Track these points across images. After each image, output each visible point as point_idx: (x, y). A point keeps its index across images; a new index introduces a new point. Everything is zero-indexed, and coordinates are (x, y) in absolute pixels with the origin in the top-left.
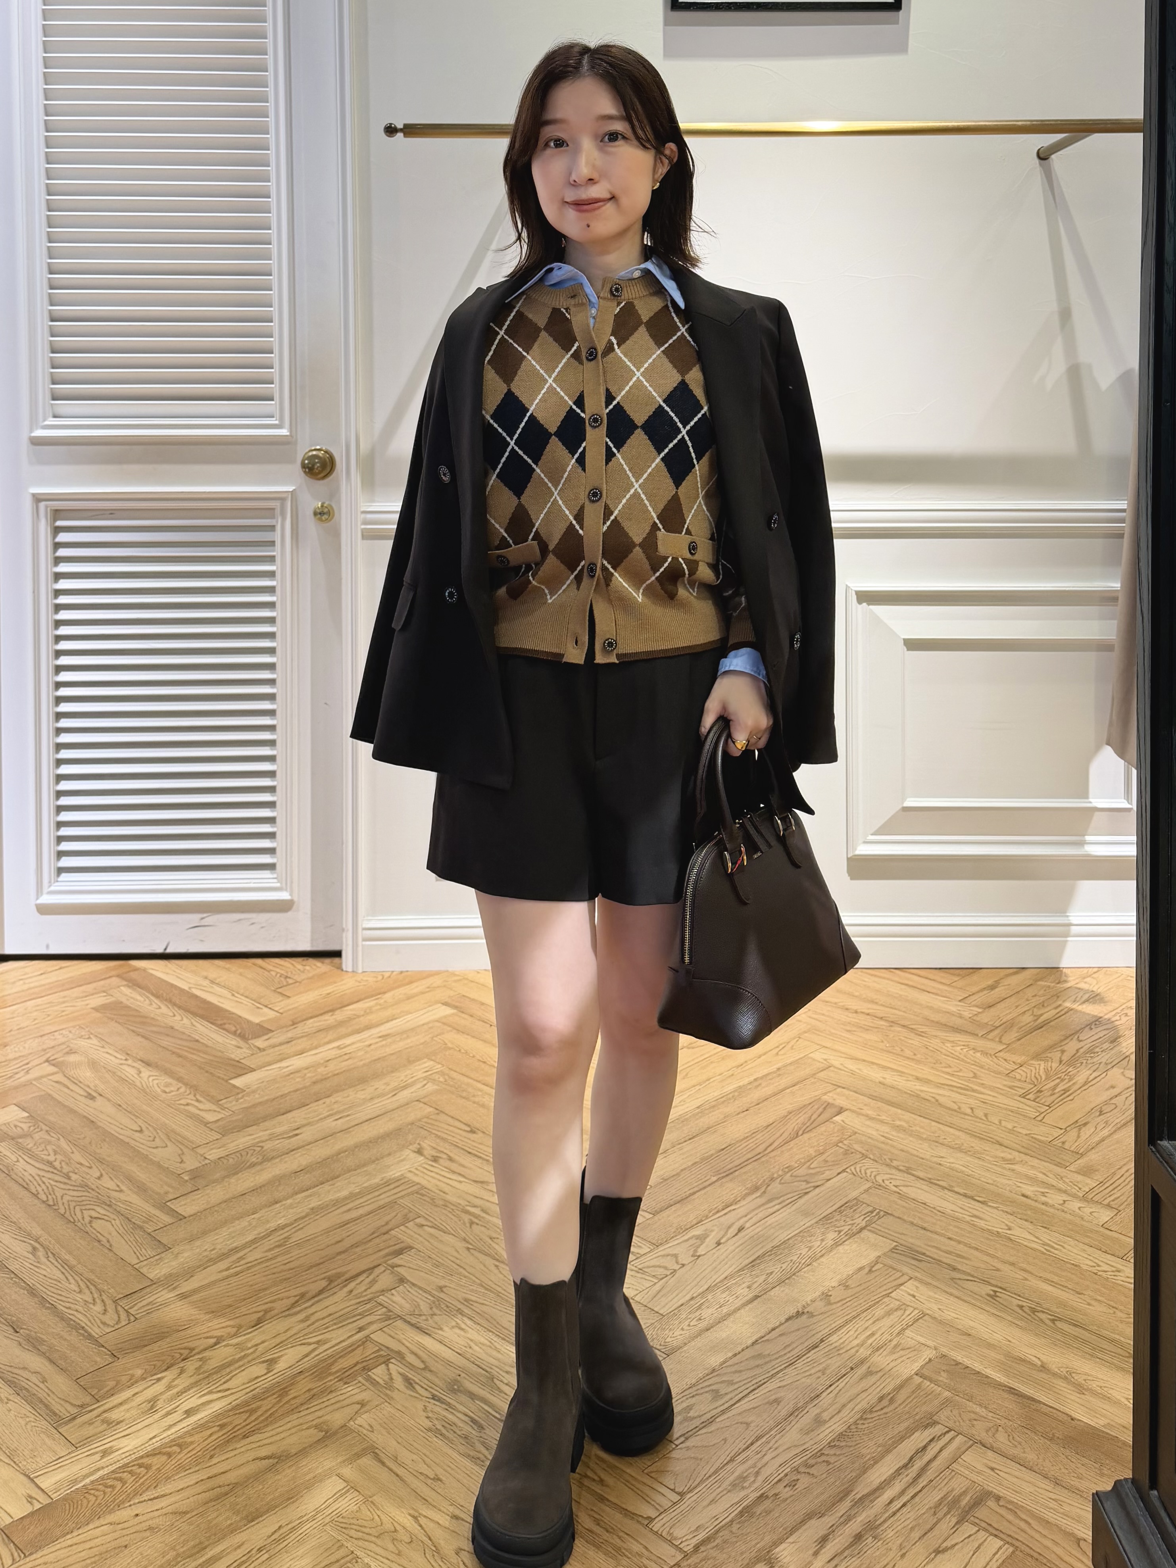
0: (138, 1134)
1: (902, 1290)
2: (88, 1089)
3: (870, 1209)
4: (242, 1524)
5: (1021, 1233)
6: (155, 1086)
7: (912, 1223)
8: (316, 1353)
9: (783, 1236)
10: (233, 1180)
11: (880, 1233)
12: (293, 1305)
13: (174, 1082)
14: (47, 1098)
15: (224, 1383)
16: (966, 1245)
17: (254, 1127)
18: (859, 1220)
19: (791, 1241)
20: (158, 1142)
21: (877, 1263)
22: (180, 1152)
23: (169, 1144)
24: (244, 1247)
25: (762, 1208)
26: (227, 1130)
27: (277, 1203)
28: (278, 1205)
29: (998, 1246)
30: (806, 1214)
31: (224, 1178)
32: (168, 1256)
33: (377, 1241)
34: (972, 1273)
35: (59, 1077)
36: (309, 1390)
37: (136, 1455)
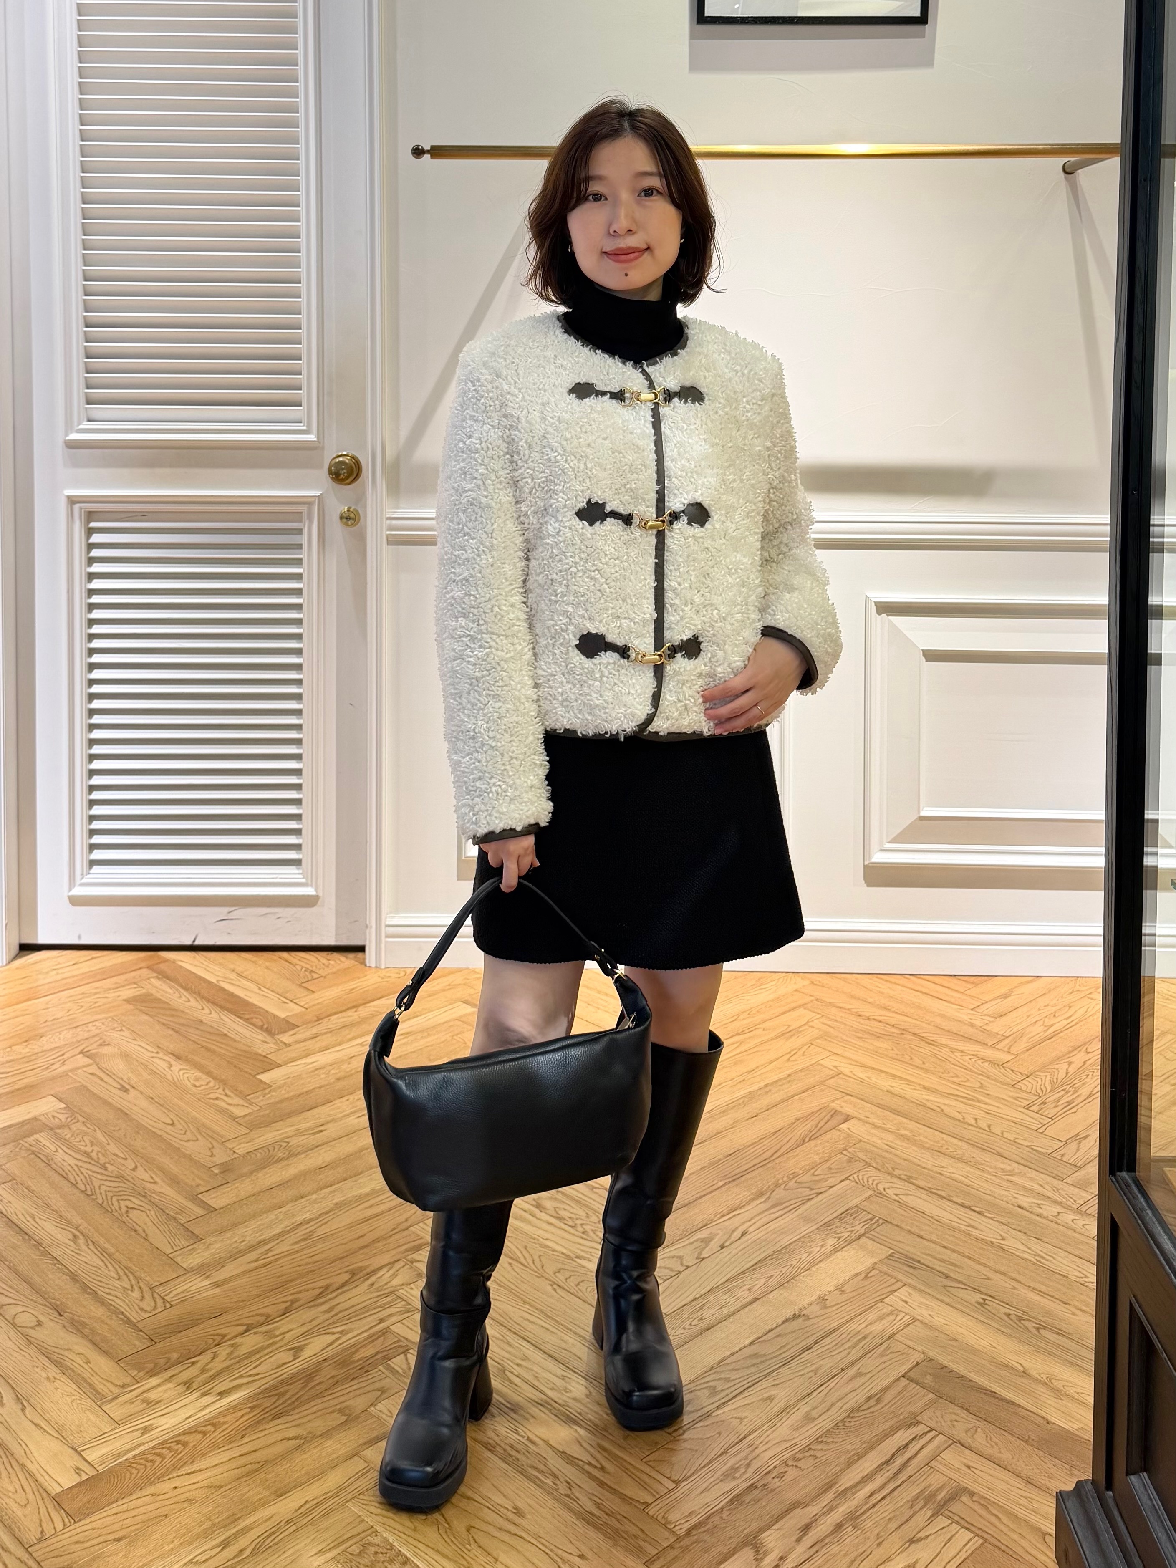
0: (170, 1127)
1: (896, 1296)
2: (121, 1082)
3: (870, 1216)
4: (271, 1498)
5: (1014, 1243)
6: (186, 1079)
7: (909, 1231)
8: (340, 1342)
9: (786, 1240)
10: (260, 1175)
11: (877, 1240)
12: (319, 1296)
13: (204, 1076)
14: (84, 1090)
15: (254, 1368)
16: (959, 1253)
17: (281, 1123)
18: (857, 1228)
19: (792, 1246)
20: (189, 1136)
21: (873, 1269)
22: (210, 1146)
23: (199, 1137)
24: (271, 1240)
25: (766, 1213)
26: (255, 1124)
27: (302, 1197)
28: (303, 1200)
29: (991, 1256)
30: (807, 1219)
31: (251, 1173)
32: (200, 1246)
33: (397, 1237)
34: (964, 1281)
35: (93, 1069)
36: (333, 1377)
37: (175, 1433)
